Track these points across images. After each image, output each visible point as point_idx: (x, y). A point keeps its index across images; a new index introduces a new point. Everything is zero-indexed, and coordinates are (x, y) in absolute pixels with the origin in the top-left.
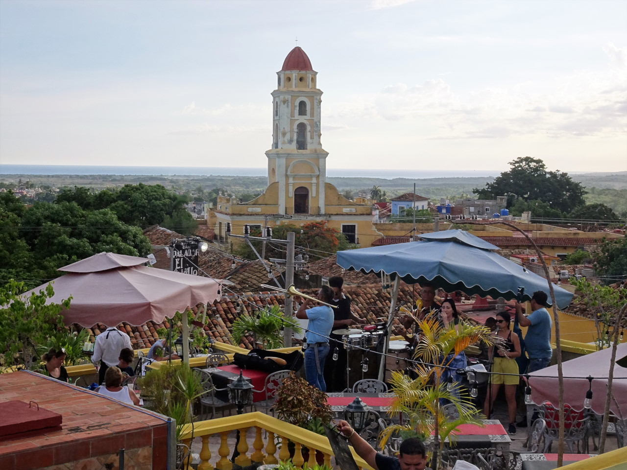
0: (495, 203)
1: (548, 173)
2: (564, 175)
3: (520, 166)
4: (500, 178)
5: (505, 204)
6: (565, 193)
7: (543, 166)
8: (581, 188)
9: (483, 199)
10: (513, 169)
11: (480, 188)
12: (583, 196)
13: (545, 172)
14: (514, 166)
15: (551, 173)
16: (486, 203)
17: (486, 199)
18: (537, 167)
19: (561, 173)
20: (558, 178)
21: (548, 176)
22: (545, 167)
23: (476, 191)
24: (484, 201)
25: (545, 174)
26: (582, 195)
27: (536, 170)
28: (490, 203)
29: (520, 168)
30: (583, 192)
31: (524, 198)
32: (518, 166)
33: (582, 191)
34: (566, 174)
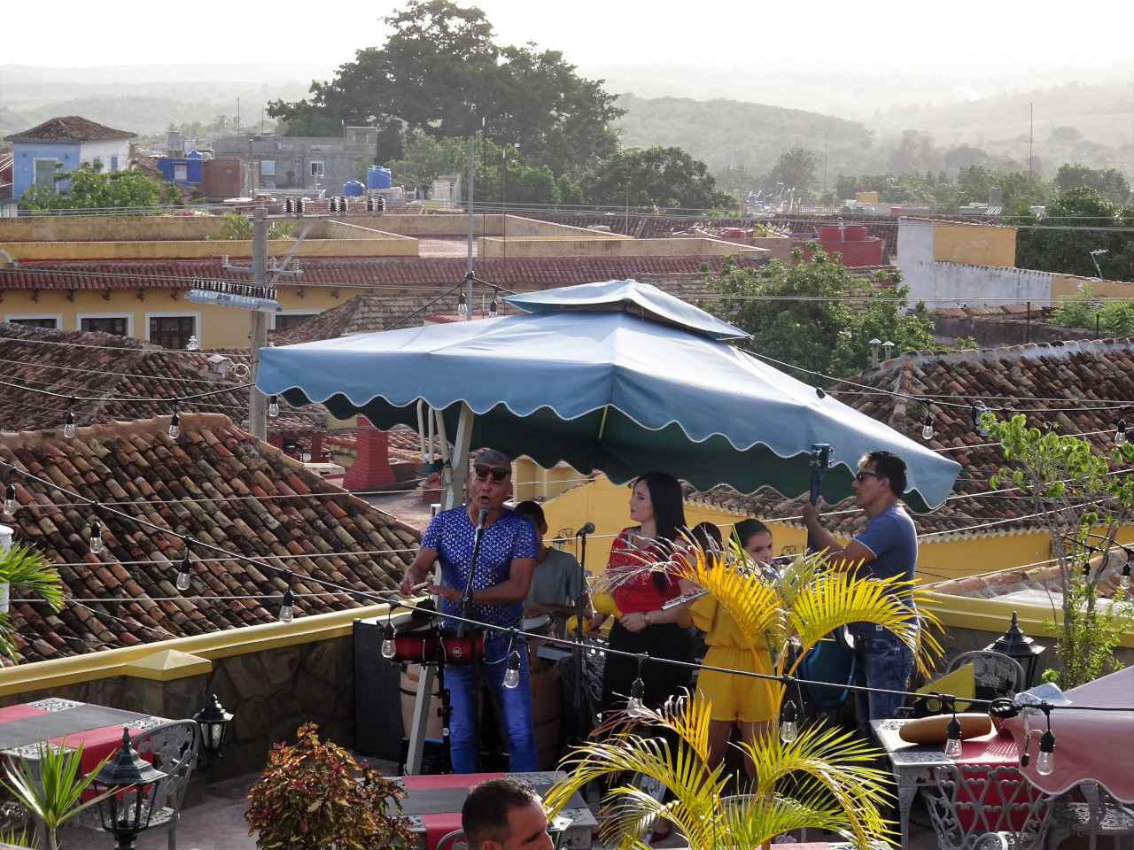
0: (339, 147)
1: (504, 51)
2: (551, 58)
3: (418, 29)
4: (352, 65)
5: (371, 149)
6: (553, 113)
7: (485, 29)
8: (605, 98)
9: (300, 135)
10: (394, 39)
11: (292, 100)
12: (610, 122)
13: (495, 48)
14: (397, 27)
15: (511, 52)
16: (313, 147)
17: (312, 135)
18: (469, 32)
19: (540, 50)
20: (535, 68)
21: (502, 60)
22: (491, 31)
23: (278, 110)
24: (305, 140)
25: (495, 55)
26: (606, 118)
27: (466, 40)
28: (326, 146)
29: (415, 36)
30: (610, 110)
31: (429, 130)
32: (408, 29)
33: (606, 107)
34: (557, 55)
